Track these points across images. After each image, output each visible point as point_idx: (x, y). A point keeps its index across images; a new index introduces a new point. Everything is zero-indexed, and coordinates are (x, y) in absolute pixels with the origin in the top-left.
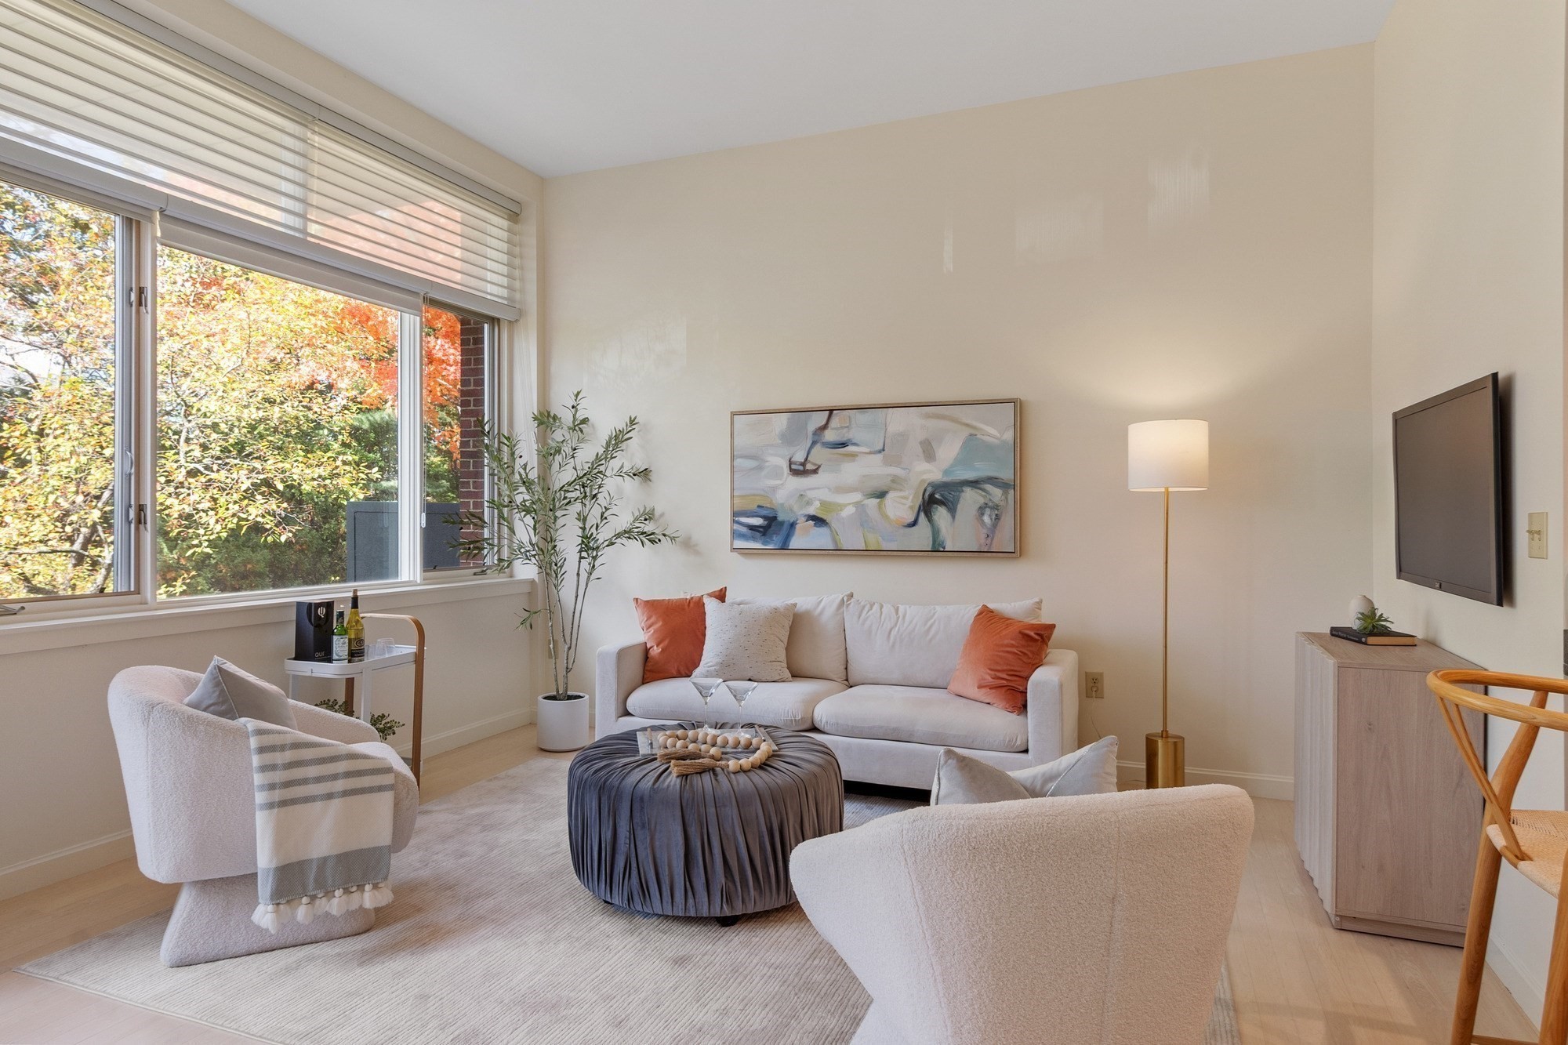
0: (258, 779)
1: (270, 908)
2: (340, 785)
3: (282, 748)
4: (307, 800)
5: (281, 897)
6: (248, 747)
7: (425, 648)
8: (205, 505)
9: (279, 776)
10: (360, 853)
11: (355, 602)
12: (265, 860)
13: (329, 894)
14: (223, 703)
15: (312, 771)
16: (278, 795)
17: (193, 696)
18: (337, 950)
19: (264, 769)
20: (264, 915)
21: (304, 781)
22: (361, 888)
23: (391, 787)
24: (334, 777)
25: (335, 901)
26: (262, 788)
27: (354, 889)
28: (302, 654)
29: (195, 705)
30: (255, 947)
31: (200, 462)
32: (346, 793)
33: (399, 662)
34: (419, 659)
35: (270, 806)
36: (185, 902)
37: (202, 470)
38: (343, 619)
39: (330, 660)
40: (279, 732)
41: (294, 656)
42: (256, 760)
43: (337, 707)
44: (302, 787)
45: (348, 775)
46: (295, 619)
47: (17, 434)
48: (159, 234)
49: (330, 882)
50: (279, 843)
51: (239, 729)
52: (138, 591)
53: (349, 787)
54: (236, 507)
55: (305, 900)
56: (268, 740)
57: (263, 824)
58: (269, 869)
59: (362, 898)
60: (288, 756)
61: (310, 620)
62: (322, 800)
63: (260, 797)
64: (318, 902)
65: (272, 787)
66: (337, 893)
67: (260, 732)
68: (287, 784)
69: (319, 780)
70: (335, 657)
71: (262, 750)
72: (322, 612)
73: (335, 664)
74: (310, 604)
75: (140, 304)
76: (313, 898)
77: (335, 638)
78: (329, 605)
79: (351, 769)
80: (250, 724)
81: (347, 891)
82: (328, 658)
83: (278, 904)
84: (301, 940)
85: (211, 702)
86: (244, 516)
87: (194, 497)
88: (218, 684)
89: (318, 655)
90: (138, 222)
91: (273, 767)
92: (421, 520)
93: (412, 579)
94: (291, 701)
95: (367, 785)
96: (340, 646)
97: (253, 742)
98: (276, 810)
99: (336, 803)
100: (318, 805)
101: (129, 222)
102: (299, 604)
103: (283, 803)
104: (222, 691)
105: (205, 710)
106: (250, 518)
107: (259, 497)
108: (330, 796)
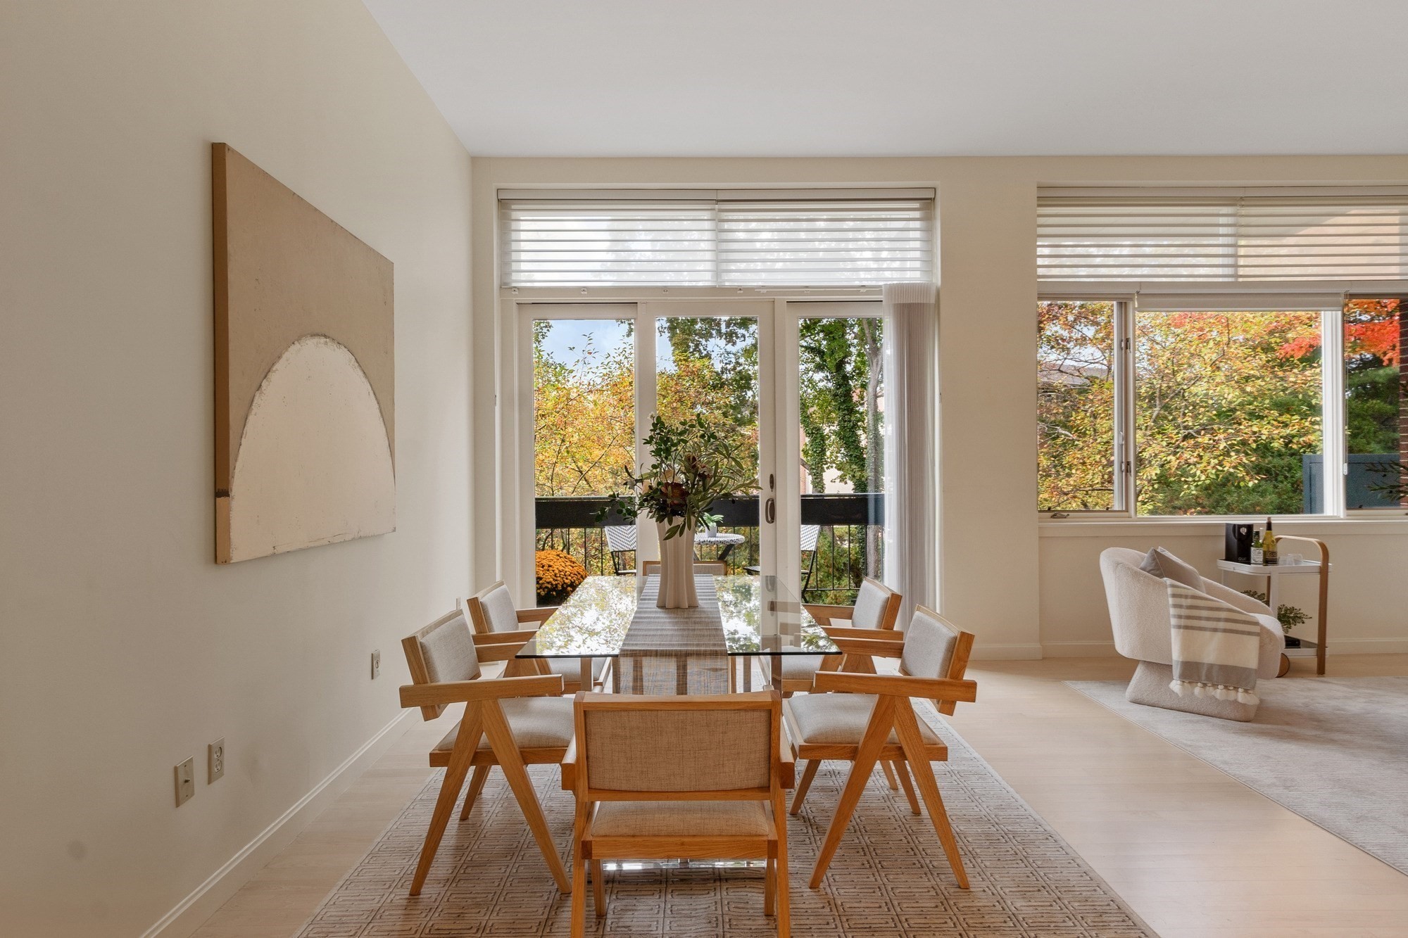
0: (1172, 611)
1: (1179, 682)
2: (1221, 625)
3: (1186, 597)
4: (1200, 629)
5: (1185, 678)
6: (1167, 593)
7: (1330, 564)
8: (1193, 460)
9: (1184, 612)
10: (1234, 668)
11: (1269, 526)
12: (1176, 656)
13: (1215, 686)
14: (1158, 570)
15: (1204, 613)
16: (1183, 622)
17: (1142, 564)
18: (1223, 723)
19: (1175, 606)
20: (1175, 685)
21: (1199, 618)
22: (1236, 689)
23: (1258, 634)
24: (1218, 620)
25: (1218, 691)
26: (1175, 616)
27: (1232, 688)
28: (1229, 557)
29: (1143, 569)
30: (1175, 706)
31: (1192, 429)
32: (1225, 631)
33: (1307, 571)
34: (1324, 572)
35: (1179, 627)
36: (1139, 672)
37: (1194, 434)
38: (1259, 536)
39: (1249, 563)
40: (1185, 588)
41: (1224, 558)
42: (1171, 601)
43: (1256, 596)
44: (1197, 621)
45: (1227, 620)
46: (1225, 534)
47: (1079, 418)
48: (1136, 306)
49: (1215, 679)
50: (1185, 647)
51: (1162, 583)
52: (1127, 510)
53: (1228, 628)
54: (1216, 461)
55: (1199, 684)
56: (1179, 591)
57: (1175, 638)
58: (1178, 662)
59: (1237, 695)
60: (1189, 602)
61: (1235, 536)
62: (1210, 631)
63: (1173, 621)
64: (1208, 688)
65: (1180, 617)
66: (1219, 687)
67: (1173, 586)
68: (1188, 617)
69: (1208, 619)
70: (1252, 561)
71: (1174, 596)
72: (1244, 531)
73: (1252, 565)
74: (1235, 525)
75: (1127, 348)
76: (1205, 685)
77: (1252, 549)
78: (1250, 527)
79: (1230, 617)
80: (1168, 581)
81: (1226, 687)
82: (1248, 561)
83: (1184, 682)
84: (1202, 711)
85: (1151, 568)
86: (1220, 468)
87: (1186, 455)
88: (1154, 559)
89: (1240, 559)
90: (1126, 303)
91: (1180, 606)
92: (1343, 469)
93: (1335, 514)
94: (1202, 577)
95: (1240, 629)
96: (1256, 554)
97: (1170, 591)
98: (1182, 630)
99: (1219, 635)
100: (1208, 634)
101: (1120, 304)
102: (1227, 524)
103: (1186, 627)
104: (1157, 563)
105: (1148, 572)
106: (1226, 469)
107: (1233, 454)
108: (1215, 630)
